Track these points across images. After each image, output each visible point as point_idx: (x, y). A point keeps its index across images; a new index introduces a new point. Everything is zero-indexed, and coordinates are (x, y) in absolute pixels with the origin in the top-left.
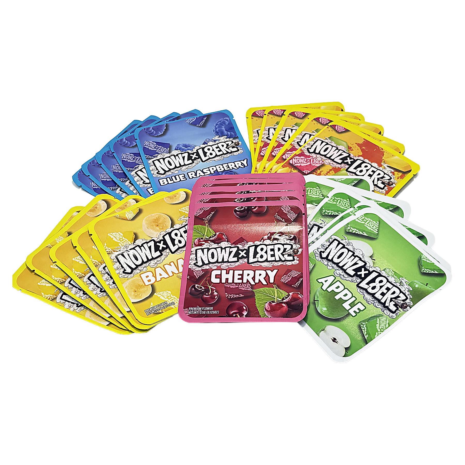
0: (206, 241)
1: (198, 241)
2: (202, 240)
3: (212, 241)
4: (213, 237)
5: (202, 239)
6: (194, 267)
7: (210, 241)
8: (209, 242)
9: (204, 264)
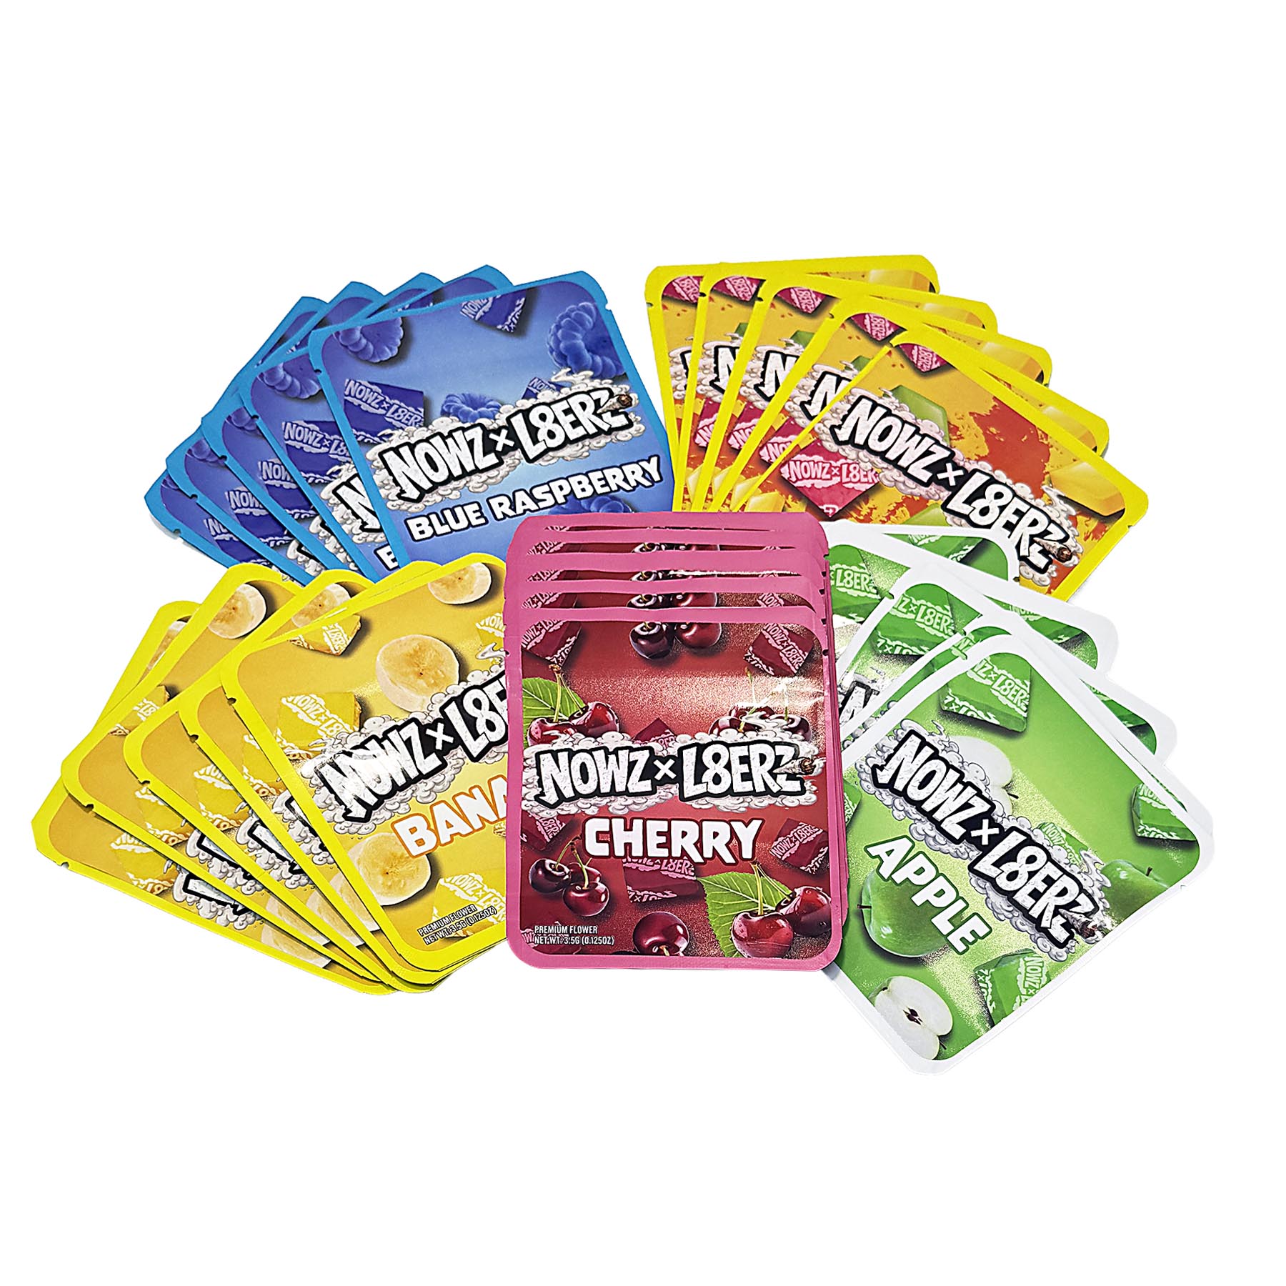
0: (562, 728)
1: (541, 727)
2: (550, 725)
3: (579, 729)
4: (580, 715)
5: (550, 720)
6: (538, 808)
7: (573, 727)
8: (571, 730)
9: (562, 799)
